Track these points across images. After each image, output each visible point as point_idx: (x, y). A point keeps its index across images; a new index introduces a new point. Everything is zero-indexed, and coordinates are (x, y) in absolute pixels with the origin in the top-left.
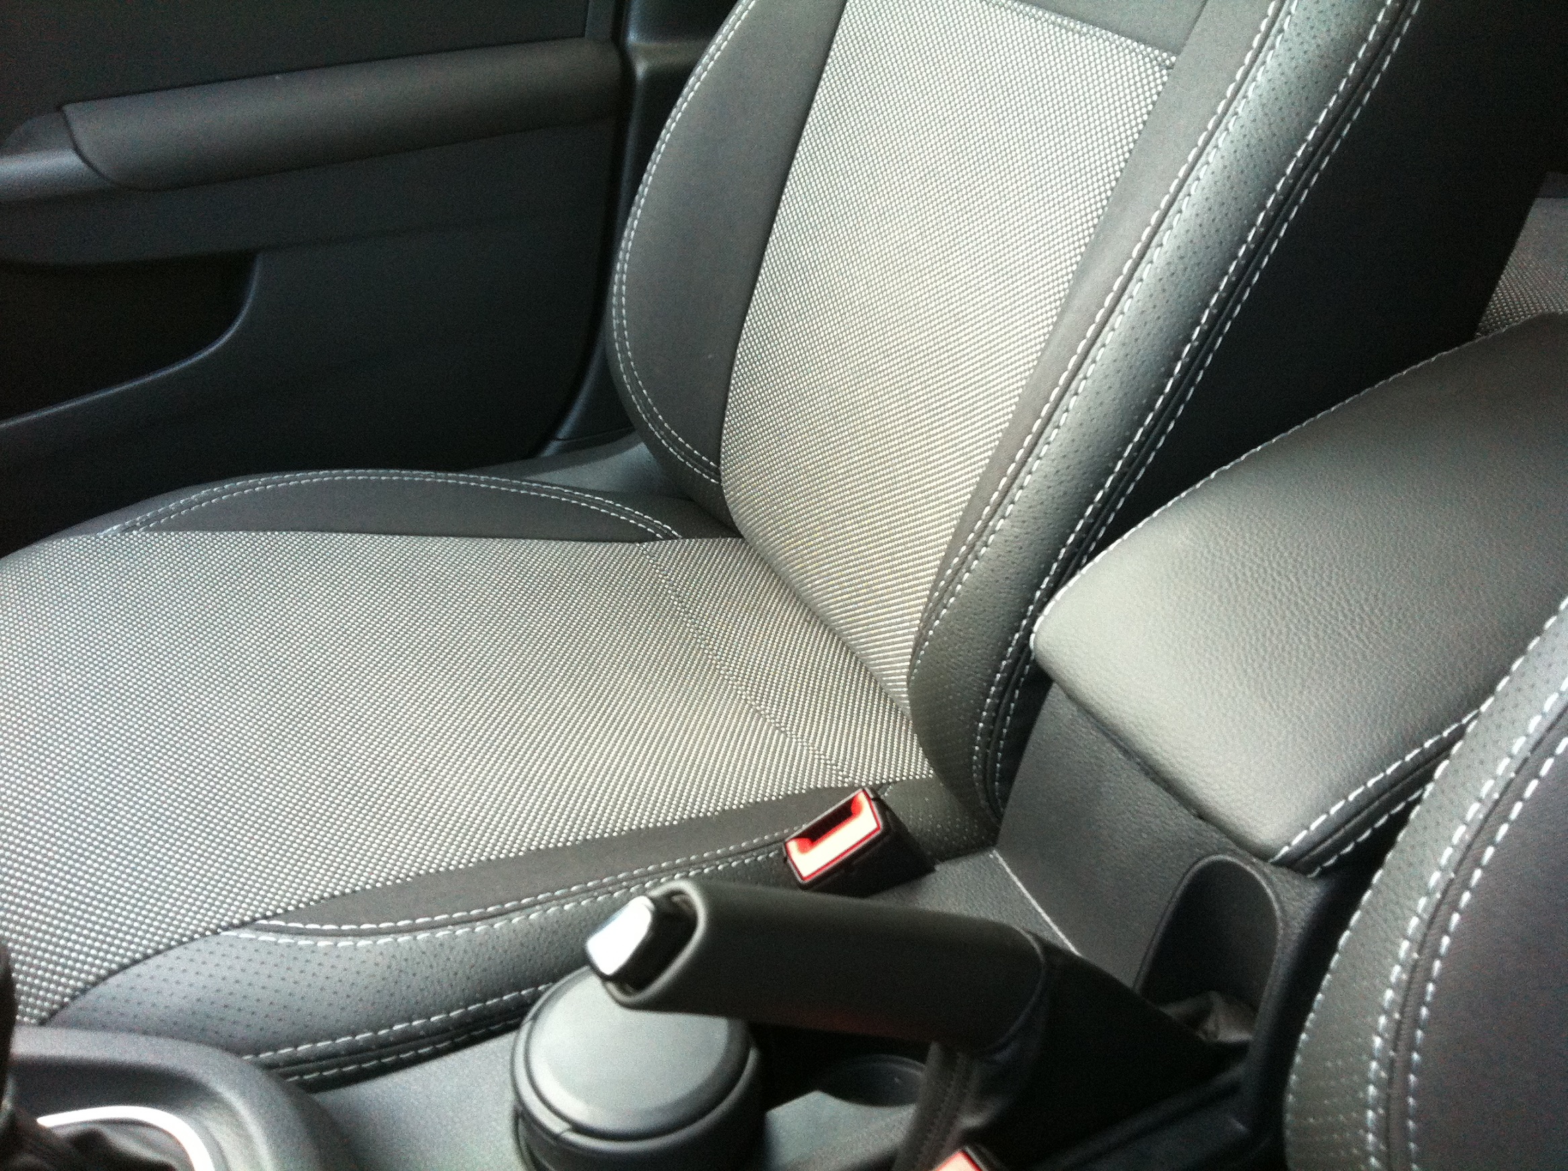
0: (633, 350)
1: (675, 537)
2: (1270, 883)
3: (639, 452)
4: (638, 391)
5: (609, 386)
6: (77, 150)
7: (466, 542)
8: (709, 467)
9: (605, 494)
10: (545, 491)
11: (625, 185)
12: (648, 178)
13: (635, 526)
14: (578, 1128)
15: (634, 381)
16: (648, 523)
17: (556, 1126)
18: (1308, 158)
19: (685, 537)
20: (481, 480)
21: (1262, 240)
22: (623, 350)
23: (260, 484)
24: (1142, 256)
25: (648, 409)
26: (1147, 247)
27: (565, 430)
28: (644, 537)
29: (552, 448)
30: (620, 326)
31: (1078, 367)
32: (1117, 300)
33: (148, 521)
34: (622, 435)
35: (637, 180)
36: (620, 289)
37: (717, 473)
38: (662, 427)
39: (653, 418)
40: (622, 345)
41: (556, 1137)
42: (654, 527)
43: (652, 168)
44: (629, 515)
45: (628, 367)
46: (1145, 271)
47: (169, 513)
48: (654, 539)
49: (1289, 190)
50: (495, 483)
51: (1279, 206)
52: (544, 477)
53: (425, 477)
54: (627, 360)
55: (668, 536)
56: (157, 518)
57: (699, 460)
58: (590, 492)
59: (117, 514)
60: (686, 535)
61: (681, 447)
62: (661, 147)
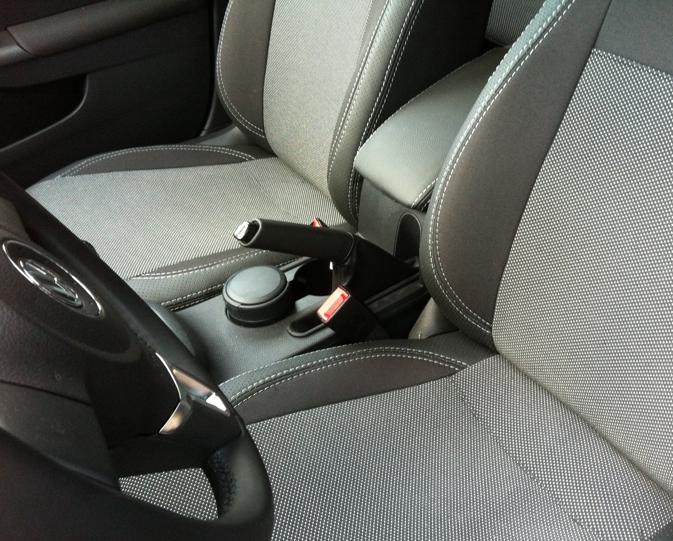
0: (227, 92)
1: (252, 159)
2: (417, 217)
3: (236, 130)
4: (231, 107)
5: (220, 107)
6: (18, 45)
7: (179, 170)
8: (260, 131)
9: (226, 147)
10: (204, 148)
11: (215, 32)
12: (223, 30)
13: (238, 157)
14: (242, 304)
15: (229, 104)
16: (242, 156)
17: (237, 305)
18: (413, 11)
19: (256, 159)
20: (181, 147)
21: (403, 37)
22: (224, 93)
23: (104, 156)
24: (371, 45)
25: (236, 113)
26: (372, 42)
27: (207, 127)
28: (241, 161)
29: (203, 133)
30: (221, 84)
31: (358, 81)
32: (366, 59)
33: (70, 173)
34: (228, 125)
35: (219, 31)
36: (219, 71)
37: (264, 134)
38: (241, 119)
39: (238, 116)
40: (223, 91)
41: (238, 308)
42: (245, 157)
43: (224, 26)
44: (235, 153)
45: (226, 99)
46: (373, 49)
47: (76, 170)
48: (245, 160)
49: (409, 21)
50: (186, 147)
51: (407, 26)
52: (203, 143)
53: (161, 148)
54: (225, 96)
55: (250, 159)
56: (72, 171)
57: (257, 130)
58: (220, 147)
59: (59, 172)
60: (257, 158)
61: (250, 126)
62: (226, 18)
